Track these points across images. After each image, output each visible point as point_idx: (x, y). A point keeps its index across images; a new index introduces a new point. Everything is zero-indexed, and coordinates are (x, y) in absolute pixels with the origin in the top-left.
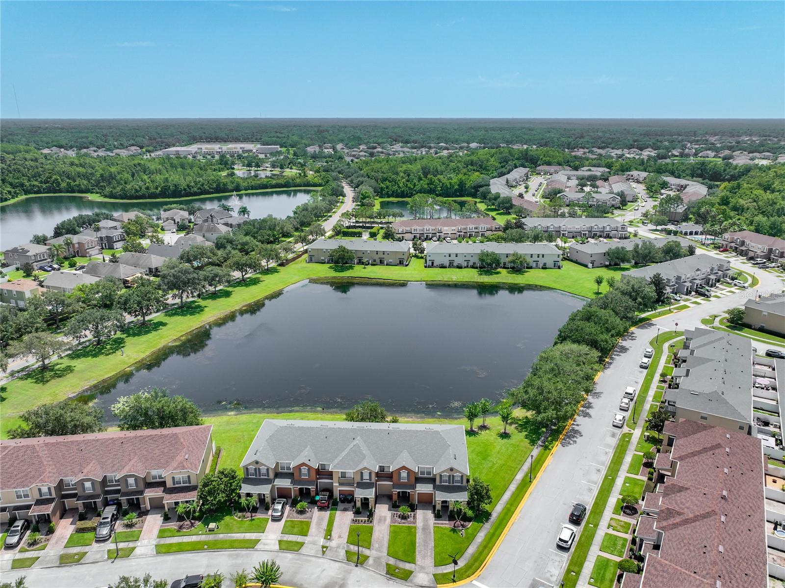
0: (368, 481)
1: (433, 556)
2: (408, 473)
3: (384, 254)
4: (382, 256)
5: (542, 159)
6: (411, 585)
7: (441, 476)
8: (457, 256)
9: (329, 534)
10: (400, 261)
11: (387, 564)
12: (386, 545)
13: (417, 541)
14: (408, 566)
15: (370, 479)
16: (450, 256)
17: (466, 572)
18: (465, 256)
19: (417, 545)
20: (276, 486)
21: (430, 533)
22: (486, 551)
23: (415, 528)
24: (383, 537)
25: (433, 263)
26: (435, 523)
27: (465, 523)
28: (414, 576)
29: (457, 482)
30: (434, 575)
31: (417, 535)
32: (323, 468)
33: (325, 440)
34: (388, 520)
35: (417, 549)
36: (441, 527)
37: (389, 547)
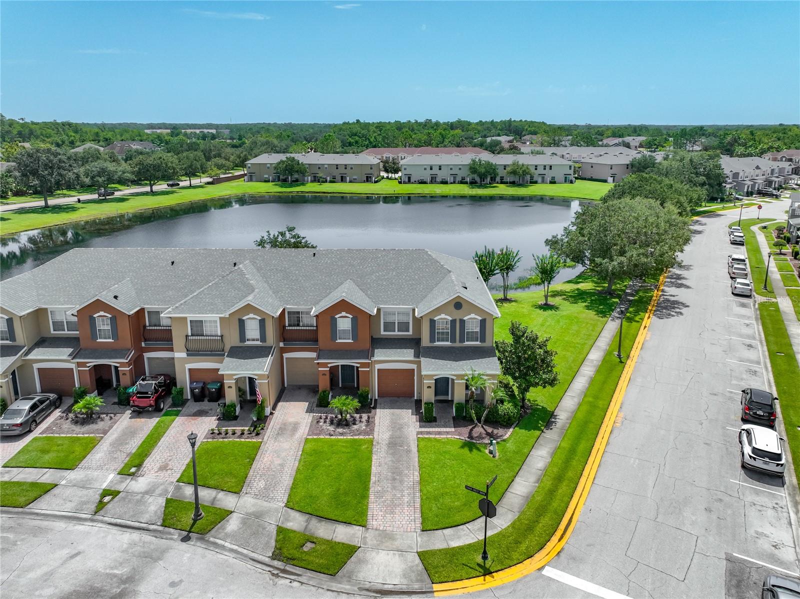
0: (259, 343)
1: (418, 505)
2: (354, 321)
3: (346, 168)
4: (344, 171)
5: (527, 129)
6: (347, 587)
7: (432, 322)
8: (440, 169)
9: (137, 462)
10: (367, 177)
11: (281, 530)
12: (286, 480)
13: (374, 469)
14: (342, 534)
15: (263, 338)
16: (431, 169)
17: (517, 542)
18: (451, 169)
19: (373, 479)
20: (36, 366)
21: (409, 451)
22: (563, 489)
23: (371, 442)
24: (282, 465)
25: (409, 178)
26: (418, 433)
27: (495, 431)
28: (361, 561)
29: (472, 336)
30: (422, 555)
31: (374, 457)
32: (154, 321)
33: (170, 267)
34: (303, 431)
35: (373, 489)
36: (435, 439)
37: (294, 487)
